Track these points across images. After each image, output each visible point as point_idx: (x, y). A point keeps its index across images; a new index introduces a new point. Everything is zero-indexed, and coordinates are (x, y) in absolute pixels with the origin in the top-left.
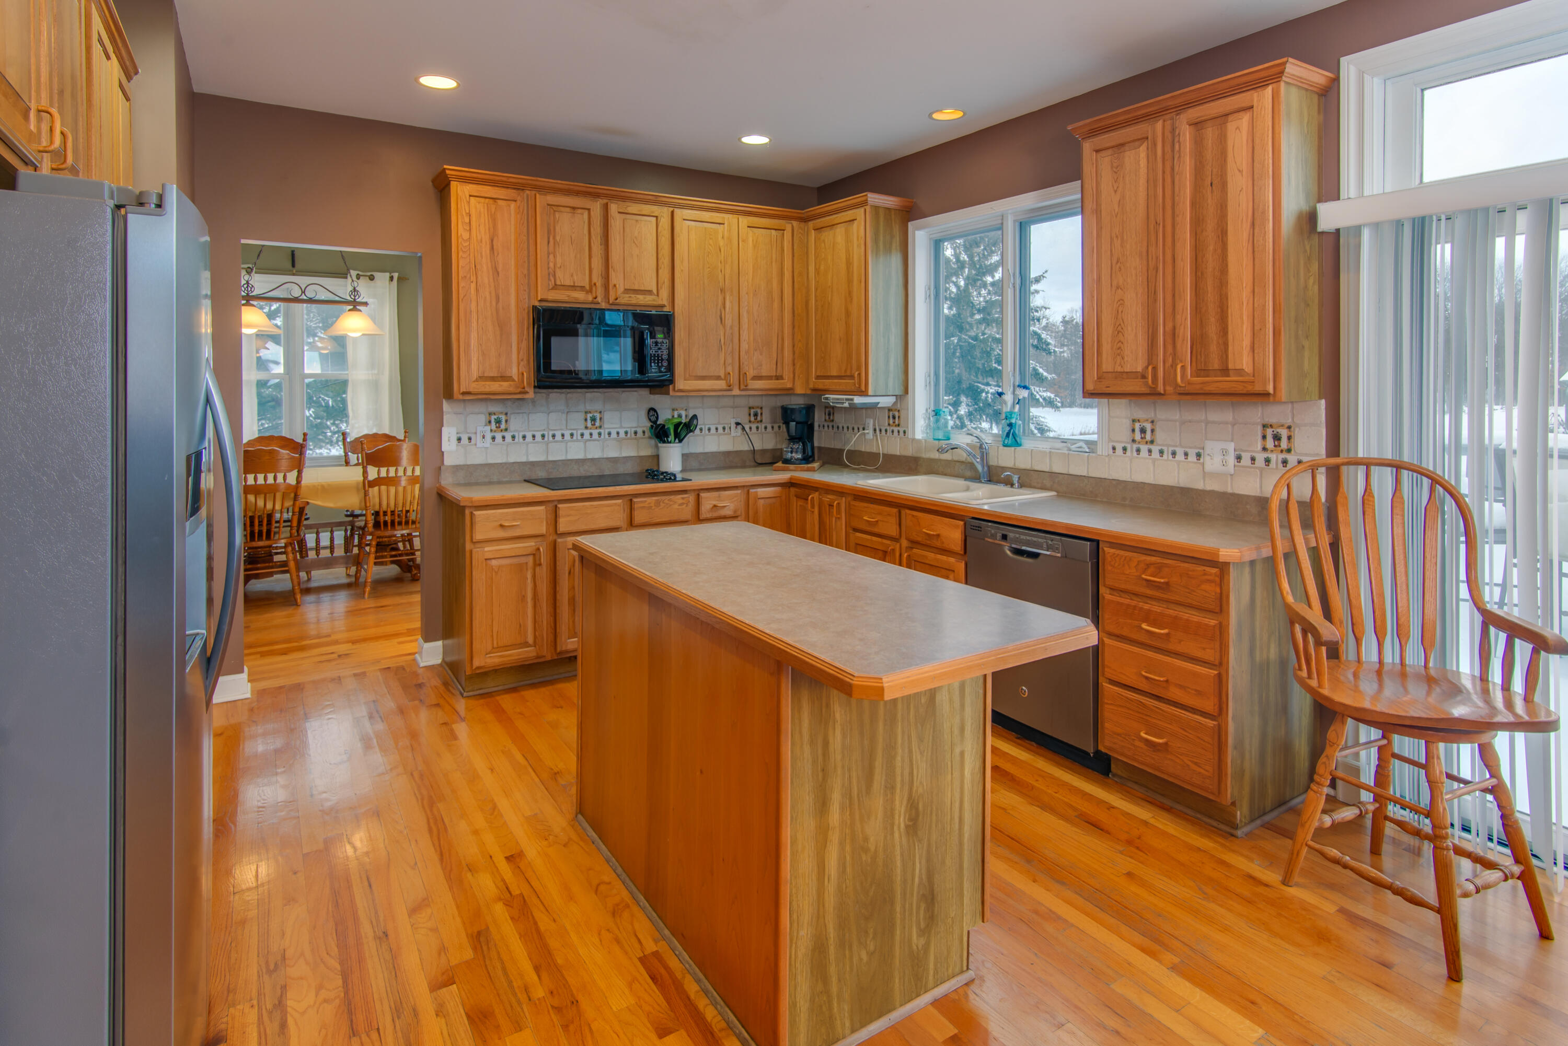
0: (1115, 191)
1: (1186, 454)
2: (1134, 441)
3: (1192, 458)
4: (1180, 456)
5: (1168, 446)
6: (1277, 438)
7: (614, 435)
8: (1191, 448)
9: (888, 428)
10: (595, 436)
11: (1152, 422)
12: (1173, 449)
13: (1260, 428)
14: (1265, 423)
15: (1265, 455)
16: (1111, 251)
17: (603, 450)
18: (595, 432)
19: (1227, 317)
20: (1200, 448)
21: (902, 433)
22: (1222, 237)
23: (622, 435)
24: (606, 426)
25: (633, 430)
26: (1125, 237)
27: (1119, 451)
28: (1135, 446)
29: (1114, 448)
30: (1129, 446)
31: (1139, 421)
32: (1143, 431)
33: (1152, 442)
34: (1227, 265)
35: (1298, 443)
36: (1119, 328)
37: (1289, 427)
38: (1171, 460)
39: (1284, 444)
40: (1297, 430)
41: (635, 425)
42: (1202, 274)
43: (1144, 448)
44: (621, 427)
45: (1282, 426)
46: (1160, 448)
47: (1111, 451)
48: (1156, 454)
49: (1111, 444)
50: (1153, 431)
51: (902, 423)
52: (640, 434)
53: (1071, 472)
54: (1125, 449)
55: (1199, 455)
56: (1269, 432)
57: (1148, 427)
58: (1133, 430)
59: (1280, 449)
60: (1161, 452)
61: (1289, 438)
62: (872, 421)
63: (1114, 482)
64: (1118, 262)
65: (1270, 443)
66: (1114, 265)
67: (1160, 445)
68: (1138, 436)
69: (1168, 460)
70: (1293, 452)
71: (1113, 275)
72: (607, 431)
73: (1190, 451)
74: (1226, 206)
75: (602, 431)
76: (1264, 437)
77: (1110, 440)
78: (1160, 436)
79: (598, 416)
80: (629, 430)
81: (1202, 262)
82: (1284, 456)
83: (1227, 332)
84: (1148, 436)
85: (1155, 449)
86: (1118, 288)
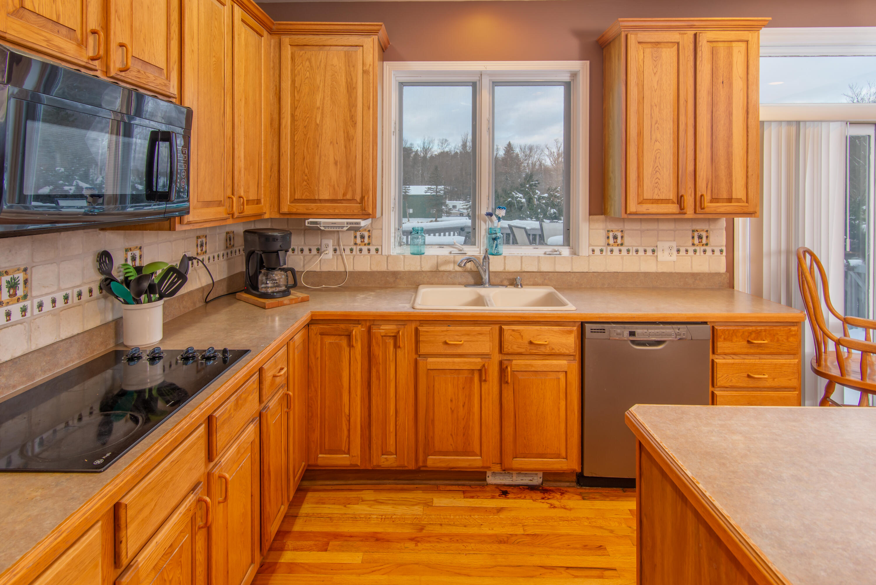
0: (655, 74)
1: (645, 251)
2: (608, 244)
3: (649, 253)
4: (641, 253)
5: (632, 246)
6: (700, 237)
7: (48, 306)
8: (648, 247)
9: (354, 247)
10: (16, 316)
11: (622, 231)
12: (636, 248)
13: (691, 232)
14: (693, 229)
15: (694, 248)
16: (651, 115)
17: (30, 339)
18: (15, 309)
19: (732, 166)
20: (654, 247)
21: (373, 251)
22: (729, 116)
23: (60, 303)
24: (34, 294)
25: (76, 291)
26: (662, 107)
27: (597, 252)
28: (609, 248)
29: (593, 251)
30: (604, 248)
31: (612, 231)
32: (615, 237)
33: (622, 244)
34: (732, 134)
35: (712, 239)
36: (657, 169)
37: (707, 231)
38: (634, 256)
39: (704, 241)
40: (711, 232)
41: (78, 283)
42: (716, 138)
43: (616, 249)
44: (60, 290)
45: (703, 230)
46: (627, 248)
47: (591, 252)
48: (624, 252)
49: (591, 248)
50: (622, 237)
51: (374, 241)
52: (85, 295)
53: (557, 270)
54: (602, 251)
55: (653, 251)
56: (696, 234)
57: (619, 235)
58: (608, 238)
59: (702, 244)
60: (628, 251)
61: (707, 237)
62: (331, 241)
63: (595, 274)
64: (656, 123)
65: (696, 241)
66: (653, 126)
67: (627, 246)
68: (611, 241)
69: (632, 255)
70: (709, 245)
71: (653, 132)
72: (36, 302)
73: (648, 249)
74: (732, 98)
75: (28, 303)
76: (693, 237)
77: (590, 245)
78: (627, 241)
79: (21, 276)
80: (69, 292)
81: (716, 130)
82: (704, 247)
83: (732, 176)
84: (619, 241)
85: (624, 249)
86: (656, 141)
